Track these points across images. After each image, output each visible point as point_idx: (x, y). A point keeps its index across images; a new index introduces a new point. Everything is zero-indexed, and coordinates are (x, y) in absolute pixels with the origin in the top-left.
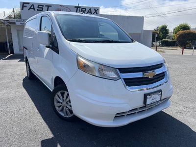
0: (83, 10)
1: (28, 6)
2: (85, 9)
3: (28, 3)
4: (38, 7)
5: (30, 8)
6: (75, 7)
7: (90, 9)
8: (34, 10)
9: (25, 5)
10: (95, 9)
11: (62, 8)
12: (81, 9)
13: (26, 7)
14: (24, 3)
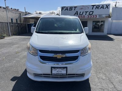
0: (97, 7)
1: (65, 8)
2: (99, 6)
3: (65, 7)
4: (70, 9)
5: (66, 9)
6: (92, 5)
7: (103, 6)
8: (68, 10)
9: (63, 8)
10: (106, 5)
11: (83, 7)
12: (96, 6)
13: (64, 9)
14: (63, 7)
